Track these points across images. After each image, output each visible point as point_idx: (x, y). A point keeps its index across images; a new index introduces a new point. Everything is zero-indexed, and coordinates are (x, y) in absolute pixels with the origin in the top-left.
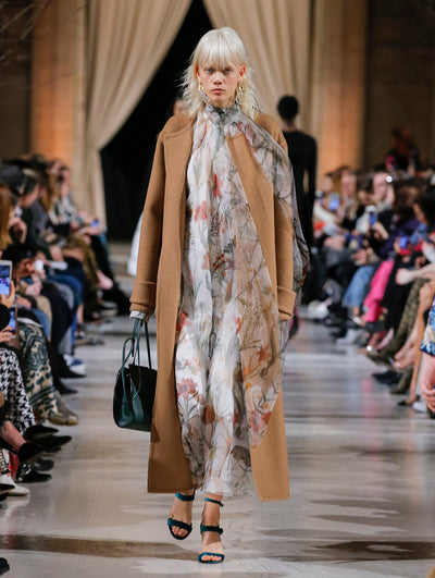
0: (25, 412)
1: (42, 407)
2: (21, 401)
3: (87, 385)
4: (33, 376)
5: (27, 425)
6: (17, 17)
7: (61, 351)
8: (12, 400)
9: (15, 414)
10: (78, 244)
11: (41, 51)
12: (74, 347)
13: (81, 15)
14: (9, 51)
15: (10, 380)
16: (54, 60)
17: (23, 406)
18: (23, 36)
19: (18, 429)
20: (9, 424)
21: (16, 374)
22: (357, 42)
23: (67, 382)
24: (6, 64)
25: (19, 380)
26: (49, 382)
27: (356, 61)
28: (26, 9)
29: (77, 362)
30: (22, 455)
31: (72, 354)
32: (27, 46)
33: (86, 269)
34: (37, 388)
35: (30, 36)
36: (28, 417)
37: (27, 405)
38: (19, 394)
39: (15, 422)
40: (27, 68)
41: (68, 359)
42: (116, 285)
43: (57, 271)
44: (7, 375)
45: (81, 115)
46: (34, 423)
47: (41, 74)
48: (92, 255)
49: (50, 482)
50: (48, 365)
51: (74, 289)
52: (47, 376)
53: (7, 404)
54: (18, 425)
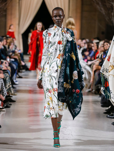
0: (5, 92)
1: (9, 92)
2: (4, 90)
3: (18, 87)
4: (7, 85)
5: (5, 95)
6: (3, 4)
7: (13, 79)
8: (2, 90)
9: (2, 93)
10: (17, 55)
11: (9, 12)
12: (16, 78)
13: (18, 4)
14: (2, 12)
15: (1, 85)
16: (11, 14)
17: (4, 91)
18: (5, 9)
19: (3, 96)
20: (1, 95)
21: (3, 84)
22: (79, 11)
23: (14, 86)
24: (1, 15)
25: (4, 85)
26: (11, 86)
27: (79, 15)
28: (5, 3)
29: (16, 81)
30: (4, 102)
31: (15, 79)
32: (5, 11)
33: (19, 61)
34: (8, 88)
35: (6, 9)
36: (5, 93)
37: (5, 91)
38: (3, 88)
39: (2, 95)
40: (5, 16)
41: (14, 81)
42: (25, 64)
43: (12, 61)
44: (1, 84)
45: (17, 26)
46: (7, 95)
47: (9, 17)
48: (20, 58)
49: (10, 108)
50: (10, 82)
51: (16, 65)
52: (10, 85)
53: (1, 90)
54: (3, 95)
